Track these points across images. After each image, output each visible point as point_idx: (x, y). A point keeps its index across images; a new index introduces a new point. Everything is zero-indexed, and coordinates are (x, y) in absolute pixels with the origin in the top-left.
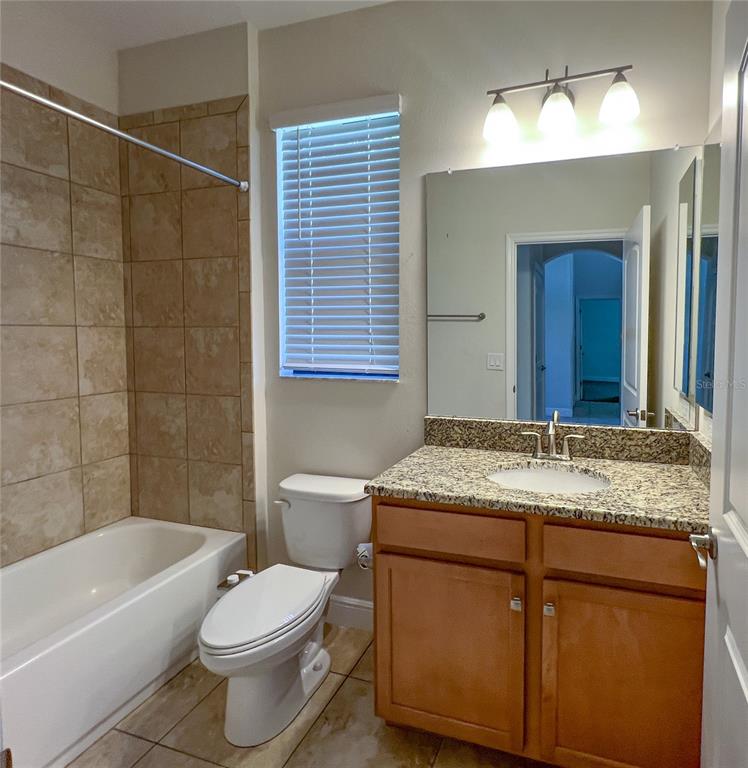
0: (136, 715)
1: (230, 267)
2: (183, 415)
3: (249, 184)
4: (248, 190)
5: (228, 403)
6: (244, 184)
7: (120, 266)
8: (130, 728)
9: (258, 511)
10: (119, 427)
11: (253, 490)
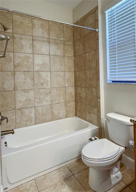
0: (71, 165)
1: (94, 53)
2: (85, 93)
3: (98, 29)
4: (98, 31)
5: (94, 90)
6: (97, 30)
7: (73, 58)
8: (69, 167)
9: (102, 121)
10: (73, 95)
11: (100, 115)
